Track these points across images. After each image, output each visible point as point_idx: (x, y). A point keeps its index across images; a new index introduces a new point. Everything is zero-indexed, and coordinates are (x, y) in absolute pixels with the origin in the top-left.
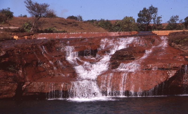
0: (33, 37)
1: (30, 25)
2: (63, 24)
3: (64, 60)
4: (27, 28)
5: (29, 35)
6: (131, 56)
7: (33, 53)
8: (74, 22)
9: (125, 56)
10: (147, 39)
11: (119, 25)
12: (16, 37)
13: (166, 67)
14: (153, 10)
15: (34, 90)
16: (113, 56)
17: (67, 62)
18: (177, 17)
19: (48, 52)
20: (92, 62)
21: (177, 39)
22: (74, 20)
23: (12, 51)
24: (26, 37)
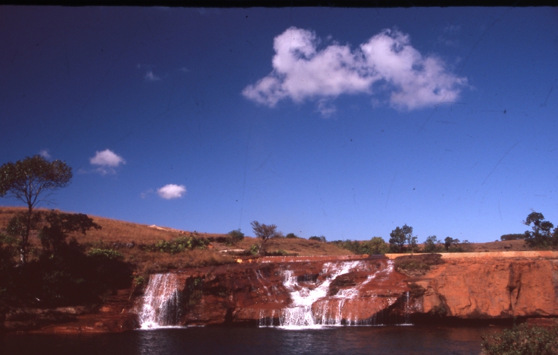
0: (258, 260)
1: (258, 248)
2: (303, 245)
3: (281, 285)
4: (254, 250)
5: (254, 258)
6: (351, 281)
7: (246, 278)
8: (315, 243)
9: (345, 282)
10: (372, 263)
11: (366, 247)
12: (239, 261)
13: (386, 294)
14: (408, 229)
15: (244, 317)
16: (333, 281)
17: (284, 287)
18: (435, 237)
19: (265, 276)
20: (311, 288)
21: (403, 263)
22: (316, 241)
23: (223, 275)
24: (250, 261)
